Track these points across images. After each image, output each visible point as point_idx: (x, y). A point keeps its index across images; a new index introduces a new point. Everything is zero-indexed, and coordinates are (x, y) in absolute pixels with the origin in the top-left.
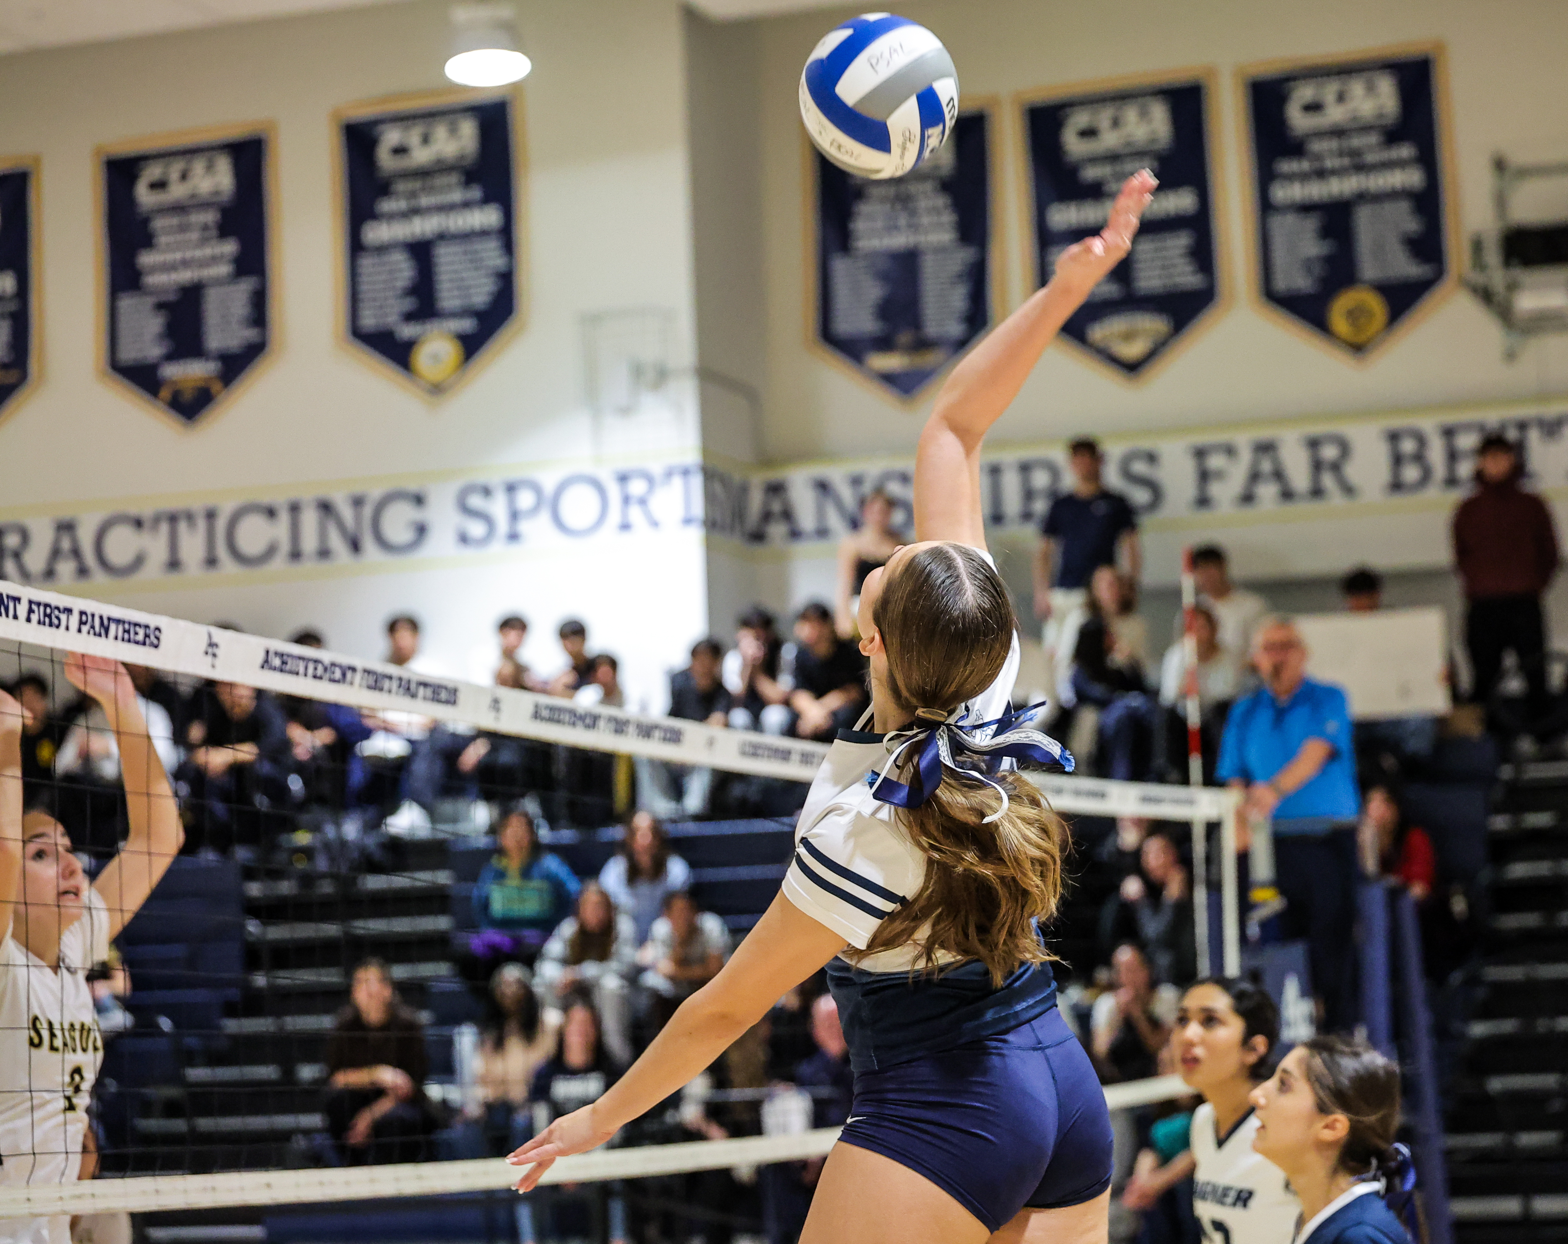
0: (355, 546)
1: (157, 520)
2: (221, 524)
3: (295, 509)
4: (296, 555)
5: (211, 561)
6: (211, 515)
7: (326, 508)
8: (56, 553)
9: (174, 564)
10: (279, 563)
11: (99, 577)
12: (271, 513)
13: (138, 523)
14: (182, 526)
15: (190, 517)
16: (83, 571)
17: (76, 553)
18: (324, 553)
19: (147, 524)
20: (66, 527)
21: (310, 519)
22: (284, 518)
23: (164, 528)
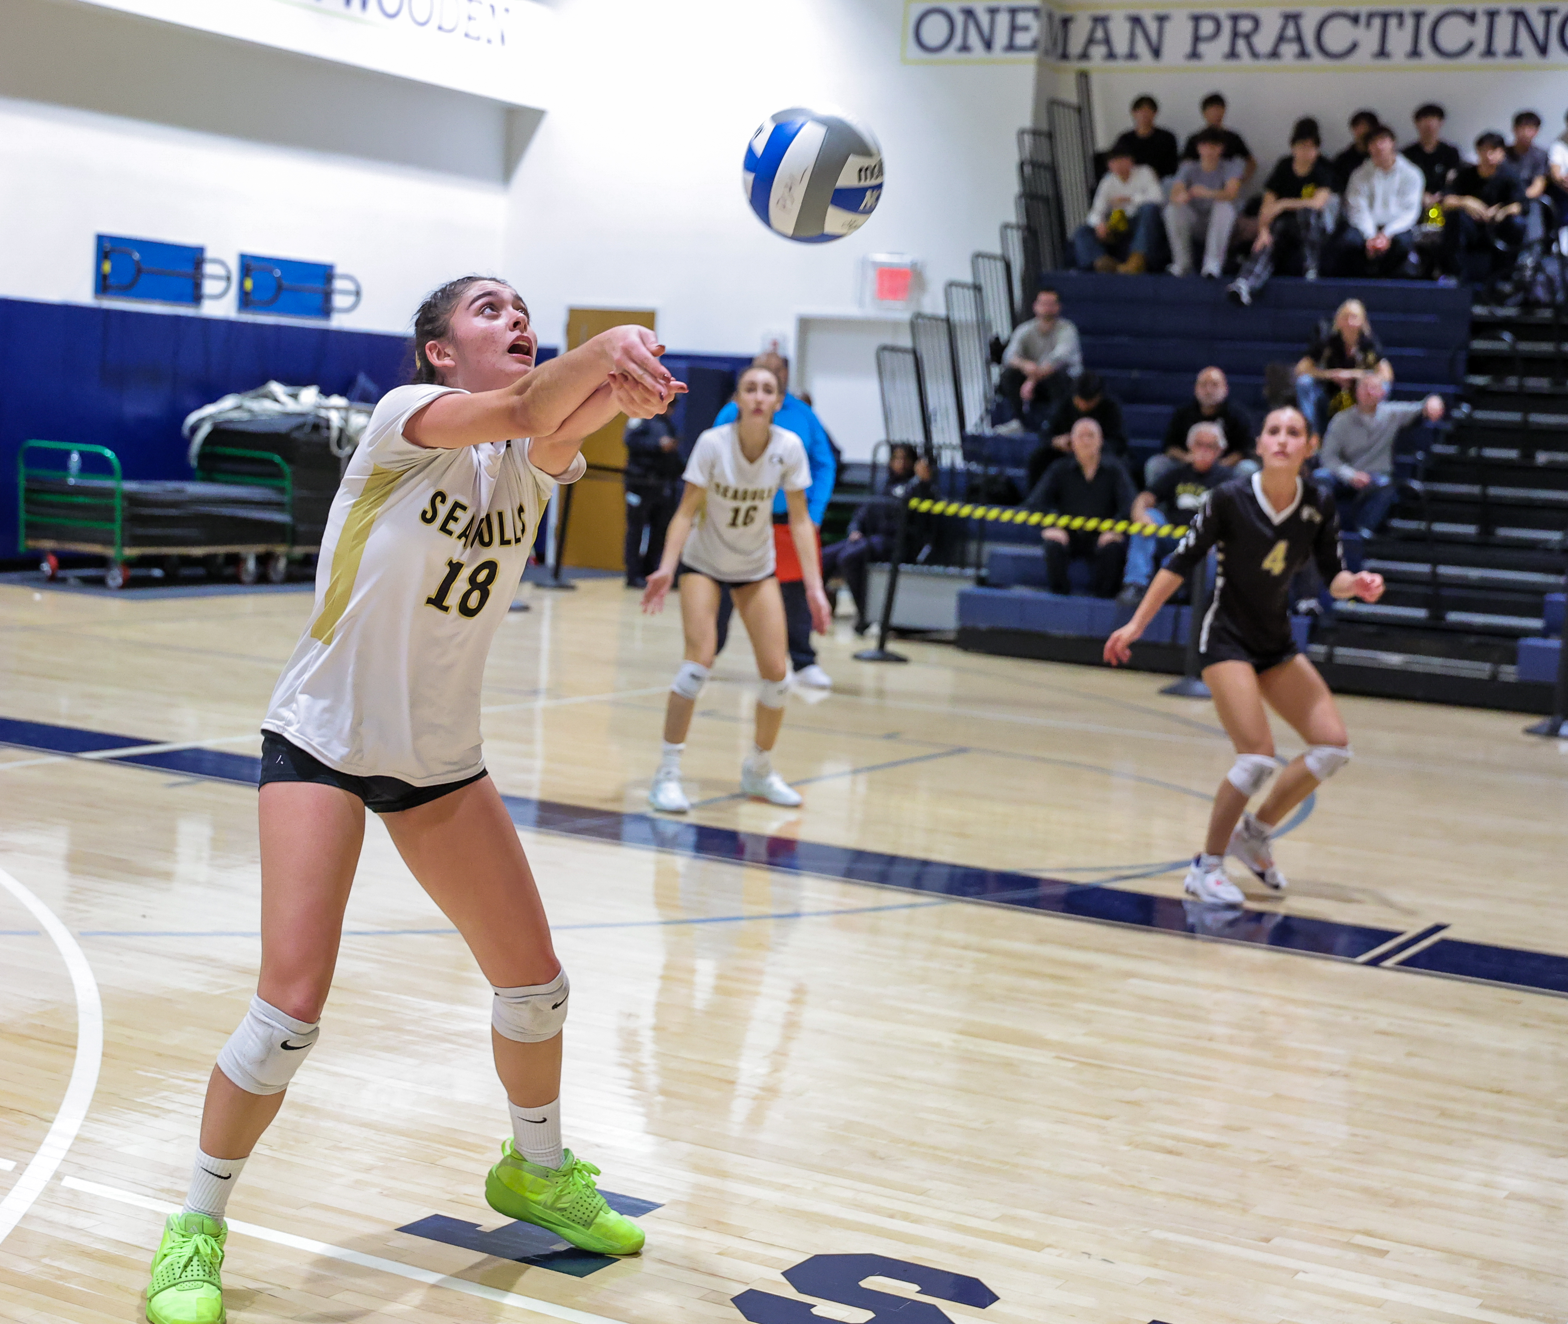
0: (1543, 50)
1: (1371, 16)
2: (1426, 25)
3: (1492, 15)
4: (1489, 52)
5: (1415, 53)
6: (1418, 16)
7: (1519, 15)
8: (1281, 39)
9: (1382, 53)
10: (1473, 57)
11: (1317, 58)
12: (1471, 18)
13: (1355, 19)
14: (1393, 22)
15: (1400, 16)
16: (1303, 54)
17: (1299, 39)
18: (1514, 52)
19: (1363, 20)
20: (1293, 18)
21: (1504, 25)
22: (1482, 21)
23: (1377, 23)
